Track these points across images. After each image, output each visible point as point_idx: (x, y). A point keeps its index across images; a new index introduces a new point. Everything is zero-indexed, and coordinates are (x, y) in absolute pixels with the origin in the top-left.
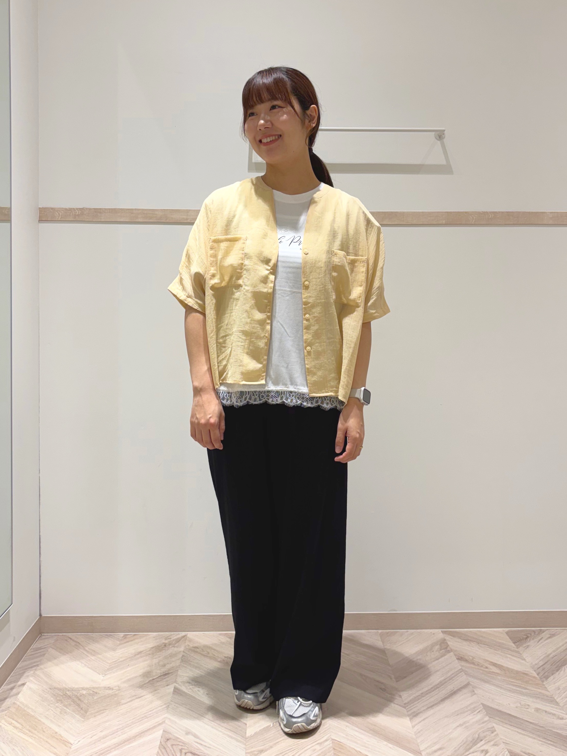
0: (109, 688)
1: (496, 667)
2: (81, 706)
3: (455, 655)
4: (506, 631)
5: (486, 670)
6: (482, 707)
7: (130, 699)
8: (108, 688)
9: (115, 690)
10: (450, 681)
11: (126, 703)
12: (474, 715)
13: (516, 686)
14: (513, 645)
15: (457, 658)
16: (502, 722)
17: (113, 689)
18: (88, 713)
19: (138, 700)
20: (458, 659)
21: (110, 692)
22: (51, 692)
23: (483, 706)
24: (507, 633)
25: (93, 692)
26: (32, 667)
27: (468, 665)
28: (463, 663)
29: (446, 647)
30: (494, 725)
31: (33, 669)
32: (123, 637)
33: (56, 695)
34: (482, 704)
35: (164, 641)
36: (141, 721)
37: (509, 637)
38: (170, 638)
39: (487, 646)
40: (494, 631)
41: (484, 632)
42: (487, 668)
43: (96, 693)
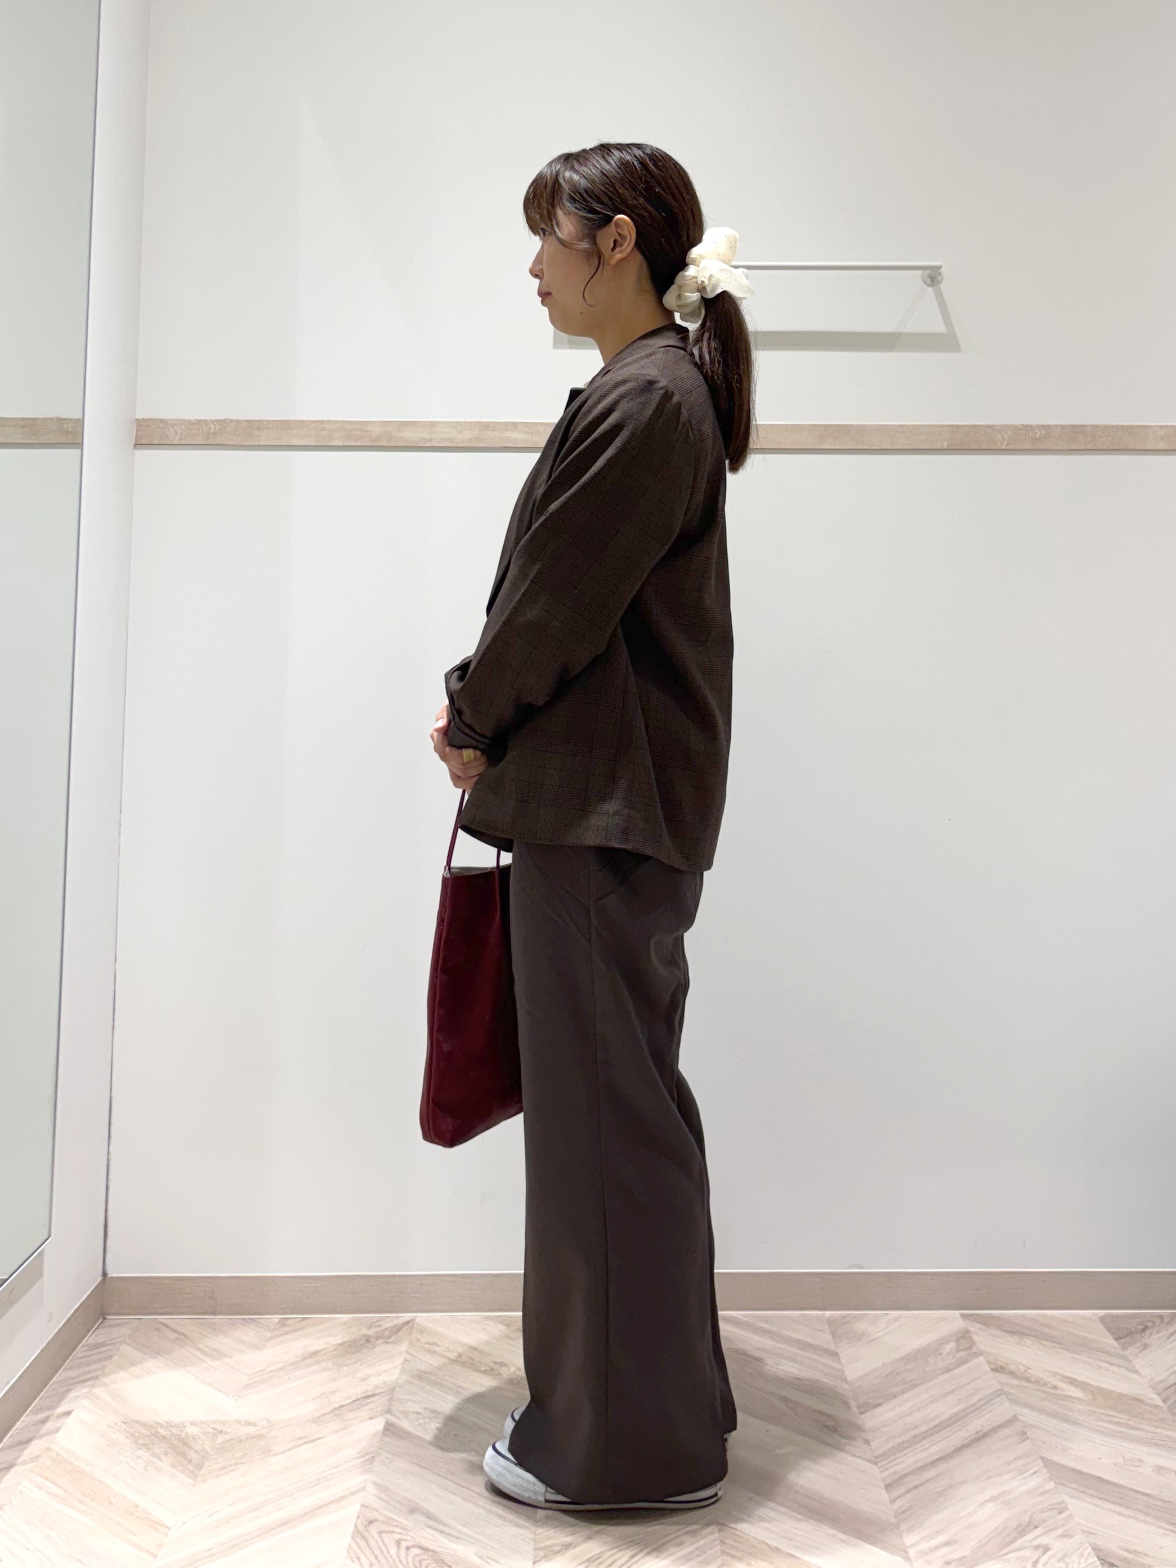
0: (249, 1424)
1: (1076, 1386)
2: (189, 1458)
3: (989, 1362)
4: (1100, 1315)
5: (1053, 1391)
6: (1042, 1464)
7: (291, 1445)
8: (246, 1422)
9: (260, 1426)
10: (976, 1413)
11: (283, 1453)
12: (1023, 1479)
13: (1117, 1423)
14: (1115, 1343)
15: (992, 1367)
16: (1083, 1492)
17: (255, 1425)
18: (203, 1471)
19: (307, 1446)
20: (994, 1370)
21: (251, 1430)
22: (125, 1429)
23: (1042, 1461)
24: (1103, 1320)
25: (214, 1429)
26: (84, 1381)
27: (1016, 1382)
28: (1004, 1378)
29: (968, 1346)
30: (1066, 1498)
31: (88, 1384)
32: (279, 1322)
33: (137, 1434)
34: (1043, 1459)
35: (364, 1331)
36: (314, 1486)
37: (1106, 1327)
38: (380, 1326)
39: (1058, 1346)
40: (1075, 1315)
41: (1053, 1318)
42: (1055, 1387)
43: (221, 1432)
